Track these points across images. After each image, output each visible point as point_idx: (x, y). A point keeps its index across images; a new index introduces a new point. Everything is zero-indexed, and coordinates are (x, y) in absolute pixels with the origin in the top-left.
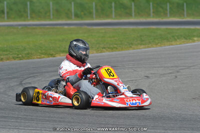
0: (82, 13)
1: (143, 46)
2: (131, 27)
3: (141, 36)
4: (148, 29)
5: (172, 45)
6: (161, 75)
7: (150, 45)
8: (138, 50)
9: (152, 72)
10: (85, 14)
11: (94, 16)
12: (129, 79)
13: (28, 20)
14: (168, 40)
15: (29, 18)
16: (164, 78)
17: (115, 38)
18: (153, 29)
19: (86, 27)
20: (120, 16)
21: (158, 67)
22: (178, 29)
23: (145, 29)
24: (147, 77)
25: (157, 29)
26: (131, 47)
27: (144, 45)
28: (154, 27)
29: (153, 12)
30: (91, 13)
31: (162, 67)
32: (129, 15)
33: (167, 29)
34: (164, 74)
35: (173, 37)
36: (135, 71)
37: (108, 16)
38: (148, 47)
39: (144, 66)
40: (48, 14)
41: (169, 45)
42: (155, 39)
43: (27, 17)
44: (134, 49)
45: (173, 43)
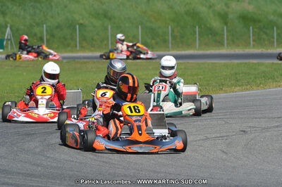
0: (153, 41)
1: (238, 88)
2: (223, 62)
3: (236, 74)
4: (246, 63)
5: (279, 86)
6: (264, 129)
7: (248, 87)
8: (232, 94)
9: (251, 124)
10: (157, 43)
11: (170, 45)
12: (218, 135)
13: (77, 51)
14: (274, 79)
15: (78, 48)
16: (268, 134)
17: (200, 77)
18: (253, 63)
20: (207, 45)
21: (260, 118)
23: (241, 64)
24: (244, 131)
25: (258, 64)
26: (222, 89)
27: (240, 86)
28: (255, 61)
29: (254, 41)
30: (165, 41)
31: (265, 118)
32: (220, 44)
34: (268, 128)
36: (226, 123)
37: (189, 46)
38: (247, 90)
39: (241, 116)
40: (105, 42)
41: (276, 87)
42: (255, 78)
43: (76, 46)
44: (226, 92)
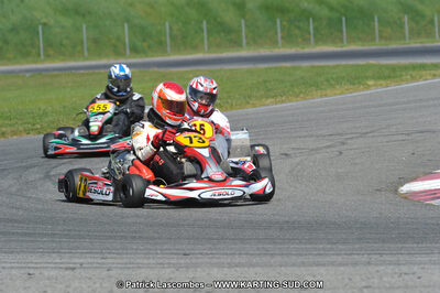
0: (145, 44)
1: (269, 100)
2: (245, 67)
3: (265, 82)
4: (276, 68)
5: (326, 96)
6: (312, 150)
7: (284, 98)
8: (263, 108)
9: (294, 145)
10: (150, 47)
13: (41, 62)
14: (317, 86)
15: (42, 57)
16: (318, 156)
18: (286, 68)
19: (156, 69)
20: (219, 46)
21: (305, 137)
22: (335, 67)
23: (271, 69)
24: (286, 155)
25: (294, 68)
26: (248, 103)
27: (272, 97)
28: (288, 65)
29: (282, 38)
30: (161, 44)
31: (312, 136)
32: (237, 44)
33: (313, 67)
34: (317, 149)
35: (327, 81)
37: (195, 48)
38: (283, 102)
39: (278, 135)
40: (79, 48)
41: (321, 96)
42: (292, 86)
43: (39, 55)
44: (254, 105)
45: (328, 92)
